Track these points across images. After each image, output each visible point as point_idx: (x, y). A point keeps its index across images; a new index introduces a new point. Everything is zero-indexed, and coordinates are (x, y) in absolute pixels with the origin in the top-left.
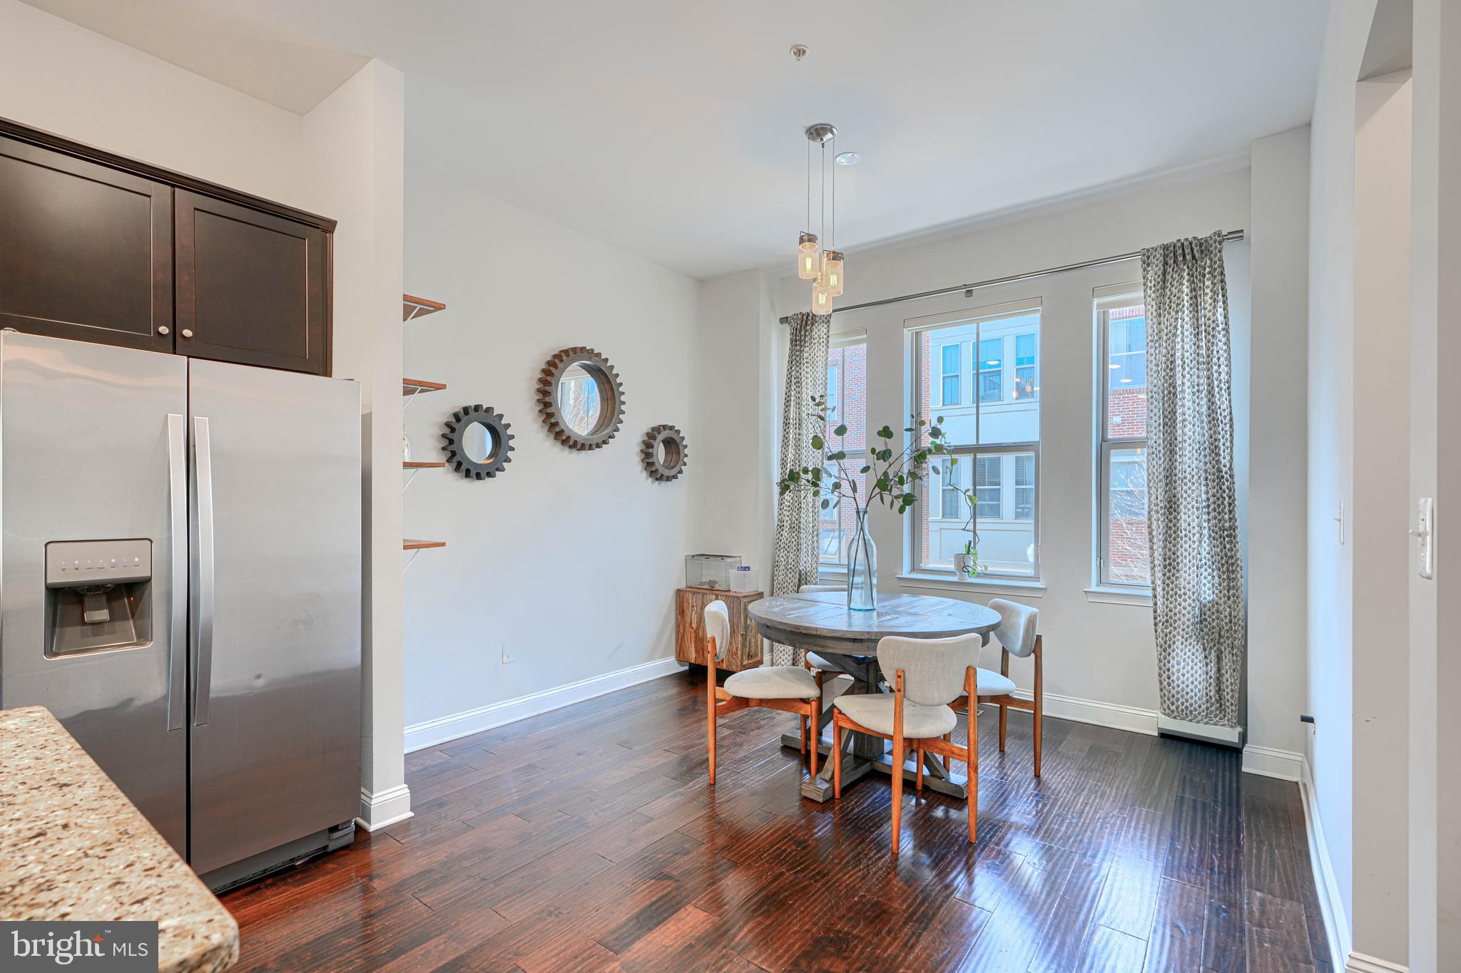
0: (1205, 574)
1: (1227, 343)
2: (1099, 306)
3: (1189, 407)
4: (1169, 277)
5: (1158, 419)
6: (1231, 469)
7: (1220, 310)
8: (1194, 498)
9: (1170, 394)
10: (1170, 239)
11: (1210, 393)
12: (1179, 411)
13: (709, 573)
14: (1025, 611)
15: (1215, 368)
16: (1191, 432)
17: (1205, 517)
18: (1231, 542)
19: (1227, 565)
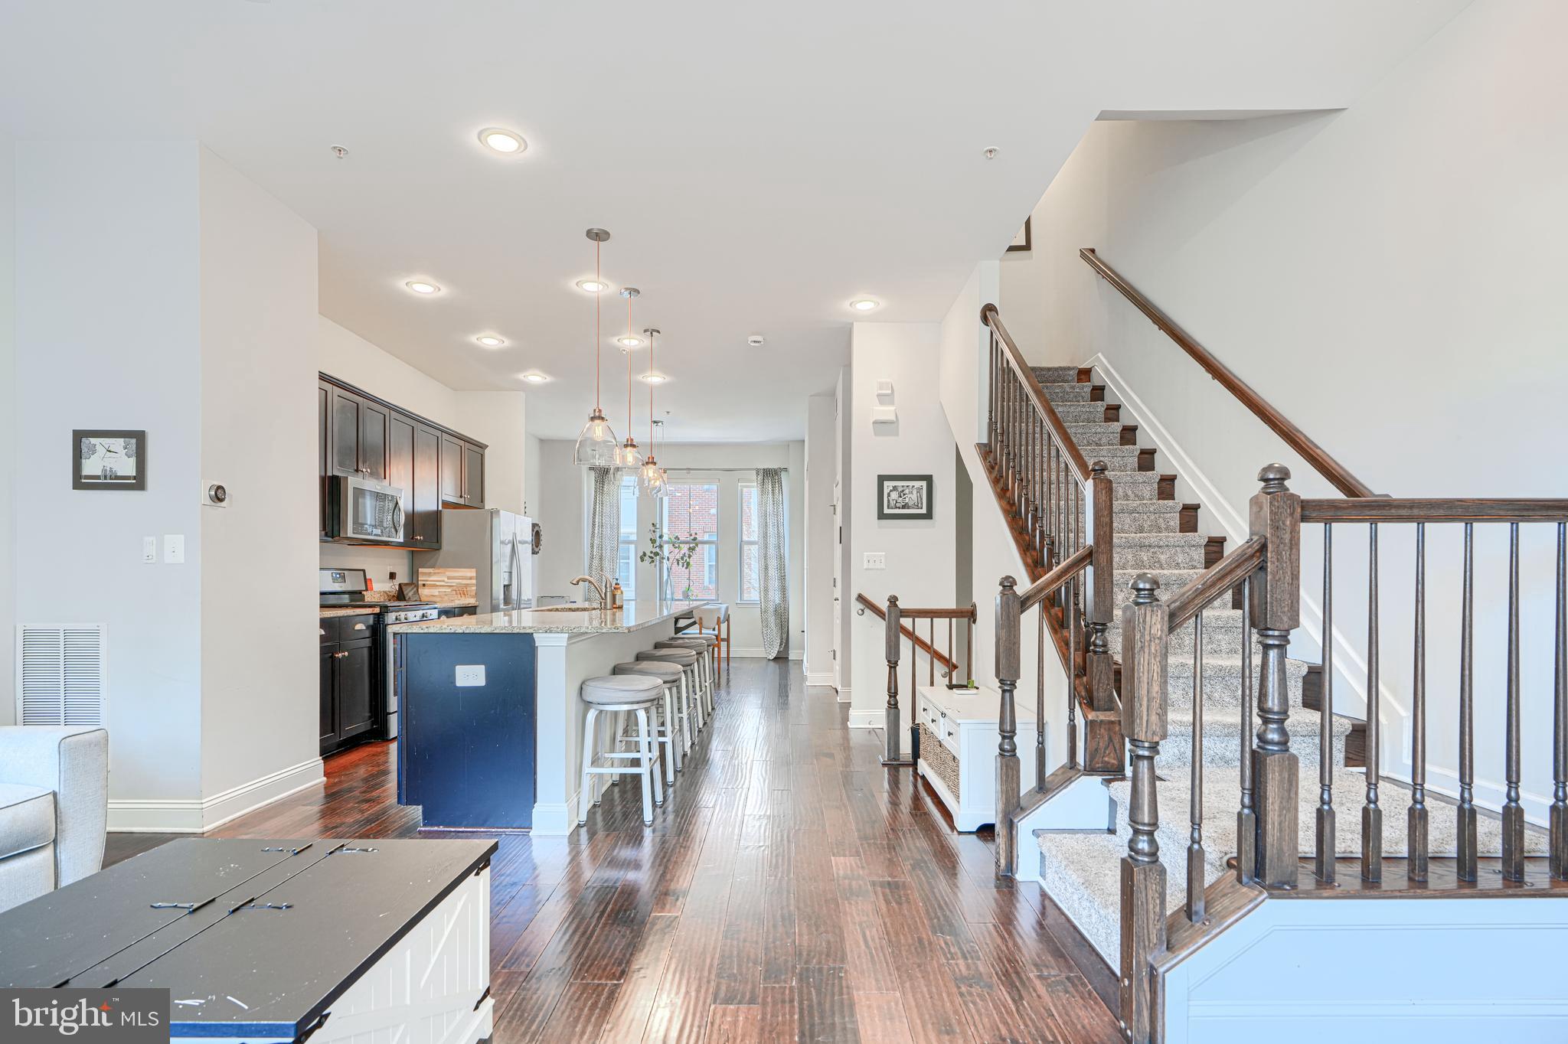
0: (776, 593)
3: (771, 530)
4: (765, 481)
6: (784, 554)
8: (773, 563)
9: (766, 526)
10: (766, 467)
11: (778, 526)
12: (768, 532)
15: (779, 517)
16: (772, 541)
17: (776, 572)
18: (784, 580)
19: (783, 590)
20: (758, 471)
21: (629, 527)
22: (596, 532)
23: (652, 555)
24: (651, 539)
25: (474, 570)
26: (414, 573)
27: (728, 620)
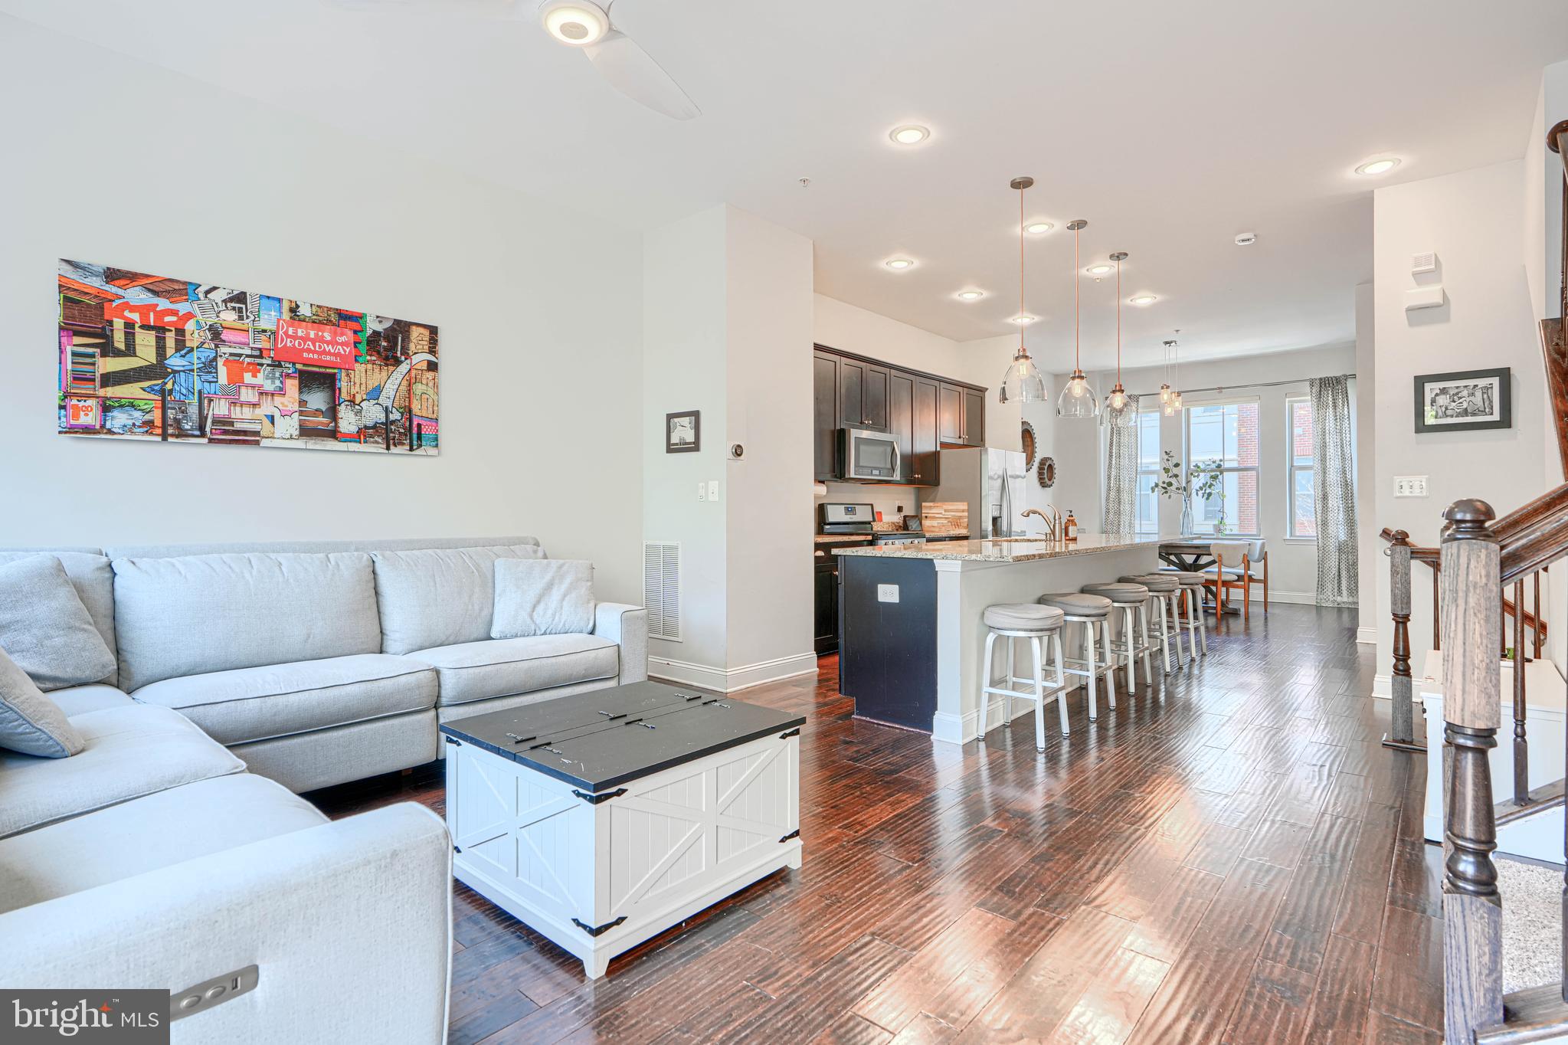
0: (1340, 528)
1: (1349, 424)
2: (1289, 402)
3: (1332, 451)
4: (1322, 392)
5: (1318, 456)
6: (1351, 479)
7: (1346, 409)
8: (1335, 493)
9: (1324, 446)
10: (1323, 376)
11: (1342, 447)
12: (1328, 454)
15: (1344, 435)
16: (1334, 465)
17: (1340, 502)
18: (1352, 512)
19: (1351, 524)
20: (1312, 382)
21: (1151, 457)
22: (1114, 462)
23: (1165, 485)
24: (1164, 469)
25: (966, 503)
26: (919, 507)
27: (1265, 559)
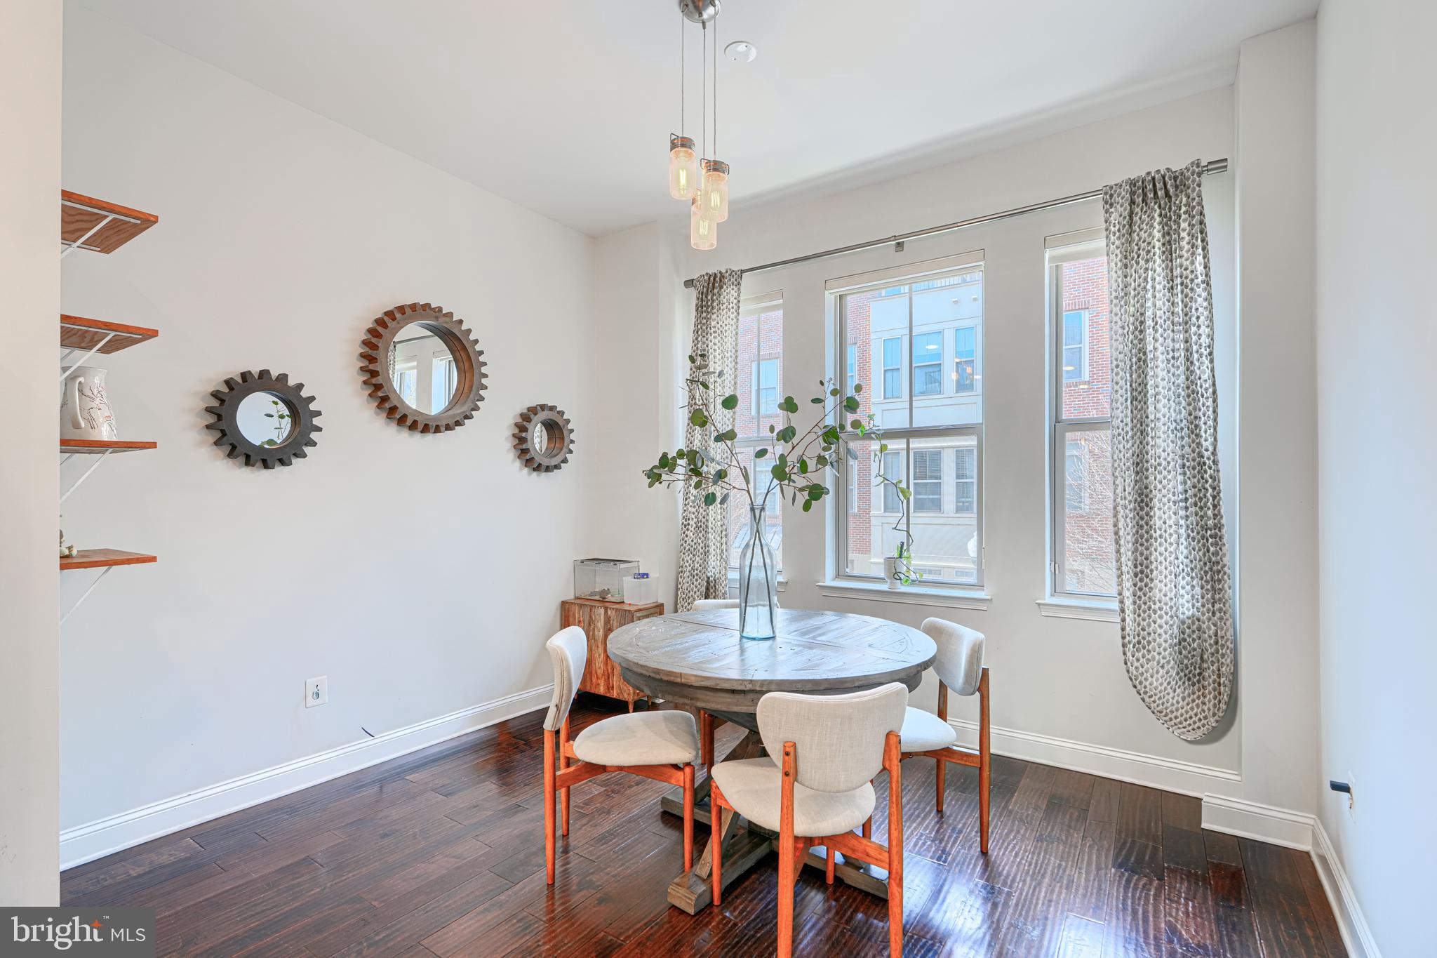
0: (1183, 583)
1: (1209, 299)
2: (1051, 260)
3: (1162, 377)
4: (1136, 219)
5: (1124, 392)
6: (1214, 453)
7: (1200, 259)
9: (1141, 361)
10: (1139, 173)
11: (1188, 360)
12: (1151, 383)
13: (602, 581)
14: (967, 636)
15: (1194, 329)
16: (1165, 409)
17: (1182, 513)
18: (1216, 544)
20: (1110, 196)
